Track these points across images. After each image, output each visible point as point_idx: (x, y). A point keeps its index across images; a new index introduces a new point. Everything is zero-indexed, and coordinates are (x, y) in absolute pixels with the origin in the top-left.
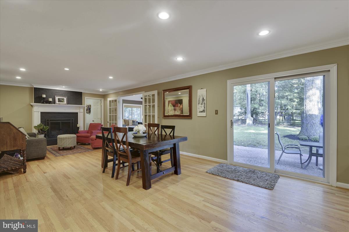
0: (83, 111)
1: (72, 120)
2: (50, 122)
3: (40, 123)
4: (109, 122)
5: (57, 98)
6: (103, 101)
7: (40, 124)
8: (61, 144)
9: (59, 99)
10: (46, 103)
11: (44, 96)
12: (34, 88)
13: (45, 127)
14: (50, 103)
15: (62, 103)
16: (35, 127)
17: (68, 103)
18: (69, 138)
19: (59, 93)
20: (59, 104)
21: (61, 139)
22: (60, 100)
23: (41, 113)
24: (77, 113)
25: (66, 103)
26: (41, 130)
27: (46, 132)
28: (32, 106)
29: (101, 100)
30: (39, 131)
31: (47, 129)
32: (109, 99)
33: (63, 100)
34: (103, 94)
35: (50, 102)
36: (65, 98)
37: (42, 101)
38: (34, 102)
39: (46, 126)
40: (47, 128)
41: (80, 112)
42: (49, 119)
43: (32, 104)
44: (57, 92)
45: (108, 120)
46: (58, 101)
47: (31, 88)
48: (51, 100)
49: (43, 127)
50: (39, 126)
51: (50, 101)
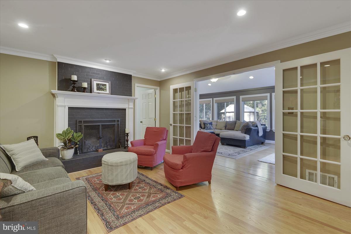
0: (132, 107)
1: (118, 121)
2: (83, 125)
3: (66, 127)
4: (173, 124)
5: (95, 83)
6: (158, 91)
7: (67, 130)
8: (110, 178)
9: (98, 85)
10: (78, 91)
11: (75, 78)
12: (58, 62)
13: (75, 134)
14: (84, 92)
15: (103, 92)
16: (59, 135)
17: (113, 92)
18: (126, 165)
19: (99, 74)
20: (99, 93)
21: (110, 167)
22: (99, 88)
23: (70, 108)
24: (125, 109)
25: (108, 93)
26: (70, 140)
27: (76, 144)
28: (53, 95)
29: (155, 90)
30: (65, 144)
31: (79, 139)
32: (172, 87)
33: (104, 87)
34: (159, 80)
35: (84, 90)
36: (107, 84)
37: (71, 88)
38: (57, 89)
39: (76, 132)
40: (79, 136)
41: (129, 108)
42: (83, 120)
43: (54, 91)
44: (94, 73)
45: (171, 122)
46: (97, 88)
47: (52, 63)
48: (85, 85)
49: (73, 135)
50: (65, 133)
51: (85, 88)
